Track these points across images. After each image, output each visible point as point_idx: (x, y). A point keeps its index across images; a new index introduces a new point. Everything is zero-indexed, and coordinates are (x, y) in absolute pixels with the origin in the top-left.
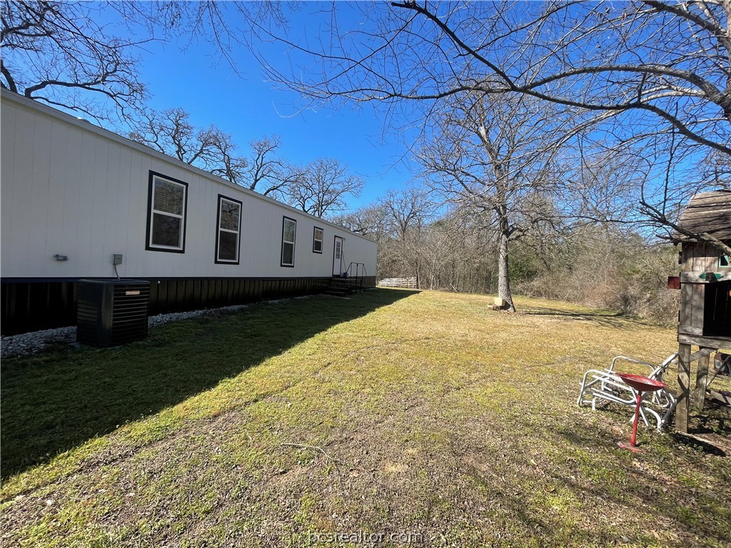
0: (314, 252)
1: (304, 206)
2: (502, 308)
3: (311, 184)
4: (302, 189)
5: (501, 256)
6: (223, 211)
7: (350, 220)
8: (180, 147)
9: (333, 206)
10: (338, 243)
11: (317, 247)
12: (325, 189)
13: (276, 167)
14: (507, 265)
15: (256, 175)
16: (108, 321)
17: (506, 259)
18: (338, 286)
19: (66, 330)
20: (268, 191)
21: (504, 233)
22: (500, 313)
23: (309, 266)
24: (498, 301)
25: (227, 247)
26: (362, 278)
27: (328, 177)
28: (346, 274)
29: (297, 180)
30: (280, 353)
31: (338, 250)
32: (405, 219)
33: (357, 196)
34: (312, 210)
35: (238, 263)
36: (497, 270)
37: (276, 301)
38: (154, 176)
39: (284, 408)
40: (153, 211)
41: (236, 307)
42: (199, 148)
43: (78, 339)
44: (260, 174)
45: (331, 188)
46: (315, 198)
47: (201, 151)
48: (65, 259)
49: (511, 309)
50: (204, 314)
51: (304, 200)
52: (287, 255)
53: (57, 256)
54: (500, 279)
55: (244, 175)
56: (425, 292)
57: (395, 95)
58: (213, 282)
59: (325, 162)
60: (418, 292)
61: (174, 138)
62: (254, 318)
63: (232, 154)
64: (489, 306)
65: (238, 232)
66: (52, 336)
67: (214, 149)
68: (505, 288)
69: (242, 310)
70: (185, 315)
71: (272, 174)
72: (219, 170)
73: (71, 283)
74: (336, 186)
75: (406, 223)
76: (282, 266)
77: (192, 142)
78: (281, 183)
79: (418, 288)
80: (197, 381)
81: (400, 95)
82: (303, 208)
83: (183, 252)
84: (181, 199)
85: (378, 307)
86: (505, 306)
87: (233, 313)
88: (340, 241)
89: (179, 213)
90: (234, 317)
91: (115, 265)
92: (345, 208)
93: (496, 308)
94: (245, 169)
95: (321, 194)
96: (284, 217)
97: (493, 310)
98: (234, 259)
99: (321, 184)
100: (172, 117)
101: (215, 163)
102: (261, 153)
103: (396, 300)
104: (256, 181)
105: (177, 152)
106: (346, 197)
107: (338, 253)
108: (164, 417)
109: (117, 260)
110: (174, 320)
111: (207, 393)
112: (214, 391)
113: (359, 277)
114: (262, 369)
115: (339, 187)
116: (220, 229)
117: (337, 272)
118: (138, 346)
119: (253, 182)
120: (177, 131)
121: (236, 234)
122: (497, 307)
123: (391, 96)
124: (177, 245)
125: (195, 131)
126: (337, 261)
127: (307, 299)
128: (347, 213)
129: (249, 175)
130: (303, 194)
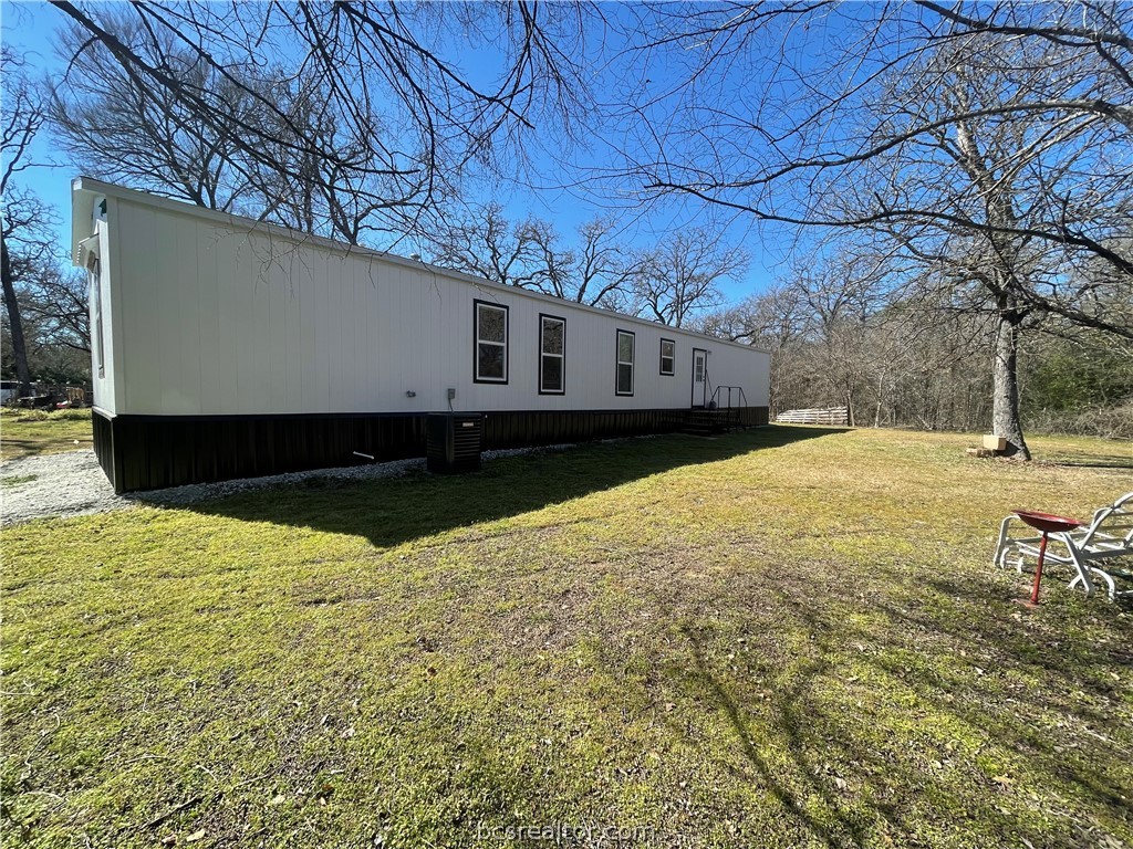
0: (661, 374)
1: (656, 305)
2: (998, 453)
3: (665, 271)
4: (653, 282)
5: (999, 361)
6: (546, 329)
7: (731, 319)
8: (495, 251)
9: (702, 300)
10: (700, 360)
11: (667, 366)
12: (686, 275)
13: (613, 256)
14: (1012, 377)
15: (586, 273)
16: (451, 456)
17: (1011, 364)
18: (700, 421)
19: (418, 460)
20: (603, 292)
21: (1005, 317)
22: (994, 461)
23: (655, 393)
24: (991, 442)
25: (551, 374)
26: (739, 410)
27: (691, 256)
28: (712, 404)
29: (643, 270)
30: (606, 489)
31: (700, 369)
32: (832, 308)
33: (739, 279)
34: (669, 310)
35: (563, 394)
36: (990, 386)
37: (610, 441)
38: (478, 304)
39: (602, 529)
40: (479, 341)
41: (563, 446)
42: (516, 247)
43: (429, 469)
44: (591, 270)
45: (697, 272)
46: (671, 292)
47: (519, 251)
48: (414, 395)
49: (1019, 456)
50: (530, 452)
51: (656, 297)
52: (624, 379)
53: (408, 392)
54: (996, 401)
55: (571, 273)
56: (860, 430)
57: (717, 184)
58: (537, 416)
59: (685, 235)
60: (844, 431)
61: (487, 240)
62: (582, 457)
63: (554, 247)
64: (969, 450)
65: (562, 356)
66: (409, 465)
67: (533, 245)
68: (1007, 417)
69: (570, 449)
70: (511, 452)
71: (607, 267)
72: (540, 272)
73: (419, 416)
74: (704, 269)
75: (834, 313)
76: (617, 395)
77: (507, 241)
78: (620, 278)
79: (849, 424)
80: (527, 504)
81: (722, 185)
82: (655, 309)
83: (506, 383)
84: (503, 325)
85: (755, 449)
86: (1006, 450)
87: (560, 451)
88: (702, 355)
89: (502, 341)
90: (559, 455)
91: (449, 399)
92: (720, 302)
93: (987, 454)
94: (573, 266)
95: (680, 285)
96: (618, 330)
97: (979, 456)
98: (559, 388)
99: (680, 268)
100: (485, 214)
101: (535, 264)
102: (591, 239)
103: (792, 441)
104: (587, 280)
105: (492, 258)
106: (721, 283)
107: (700, 371)
108: (503, 522)
109: (451, 394)
110: (501, 456)
111: (535, 512)
112: (541, 512)
113: (734, 409)
114: (586, 500)
115: (710, 271)
116: (543, 354)
117: (698, 401)
118: (474, 476)
119: (582, 283)
120: (490, 232)
121: (560, 359)
122: (989, 452)
123: (712, 187)
124: (501, 376)
125: (511, 227)
126: (699, 386)
127: (652, 439)
128: (724, 308)
129: (577, 273)
130: (654, 289)
